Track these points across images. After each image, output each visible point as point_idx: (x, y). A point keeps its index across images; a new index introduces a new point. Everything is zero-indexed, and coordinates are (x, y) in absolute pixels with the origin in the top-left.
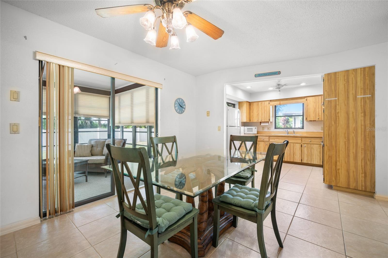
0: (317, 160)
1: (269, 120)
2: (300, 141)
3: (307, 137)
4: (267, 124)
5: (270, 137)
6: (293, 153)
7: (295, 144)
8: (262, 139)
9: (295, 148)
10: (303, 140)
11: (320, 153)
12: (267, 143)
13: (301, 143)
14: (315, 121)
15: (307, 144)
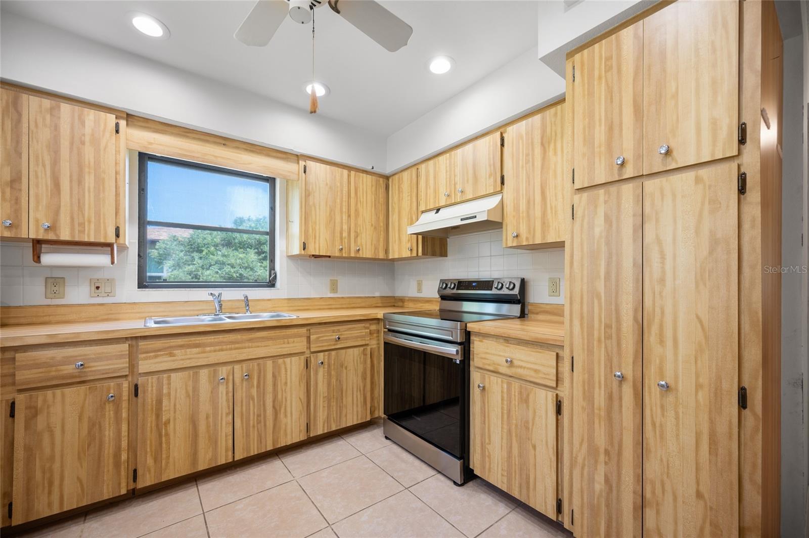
0: (355, 407)
1: (118, 235)
2: (299, 345)
3: (325, 323)
4: (100, 259)
5: (142, 344)
6: (274, 407)
7: (280, 361)
8: (69, 369)
9: (283, 381)
10: (313, 337)
11: (364, 379)
12: (119, 386)
13: (303, 353)
14: (329, 257)
15: (327, 353)
